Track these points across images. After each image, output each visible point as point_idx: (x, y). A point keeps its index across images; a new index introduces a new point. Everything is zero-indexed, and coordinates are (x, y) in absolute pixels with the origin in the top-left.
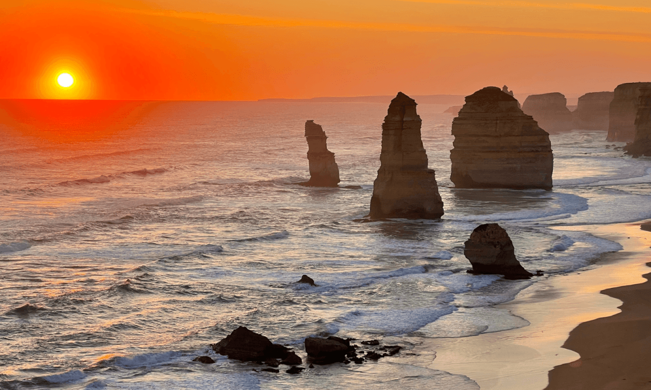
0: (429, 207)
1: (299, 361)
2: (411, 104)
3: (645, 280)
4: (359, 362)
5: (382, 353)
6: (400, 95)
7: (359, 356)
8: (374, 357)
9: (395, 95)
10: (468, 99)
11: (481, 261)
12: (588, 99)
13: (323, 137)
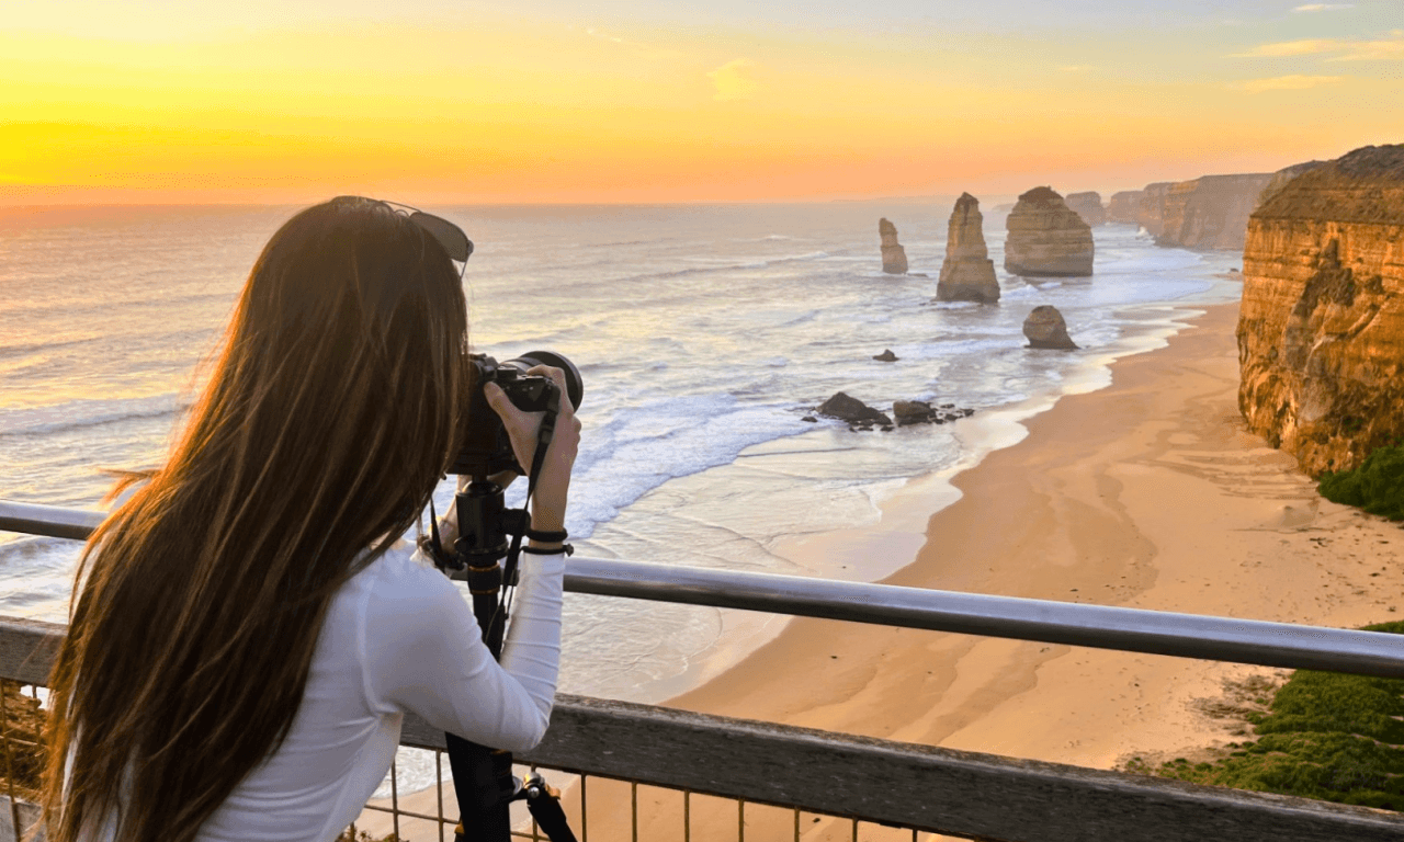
0: (986, 291)
1: (889, 422)
2: (974, 202)
3: (1166, 345)
4: (940, 422)
5: (958, 415)
6: (965, 195)
7: (939, 418)
8: (951, 418)
9: (960, 195)
10: (1021, 197)
11: (1038, 338)
12: (1120, 197)
13: (894, 232)
